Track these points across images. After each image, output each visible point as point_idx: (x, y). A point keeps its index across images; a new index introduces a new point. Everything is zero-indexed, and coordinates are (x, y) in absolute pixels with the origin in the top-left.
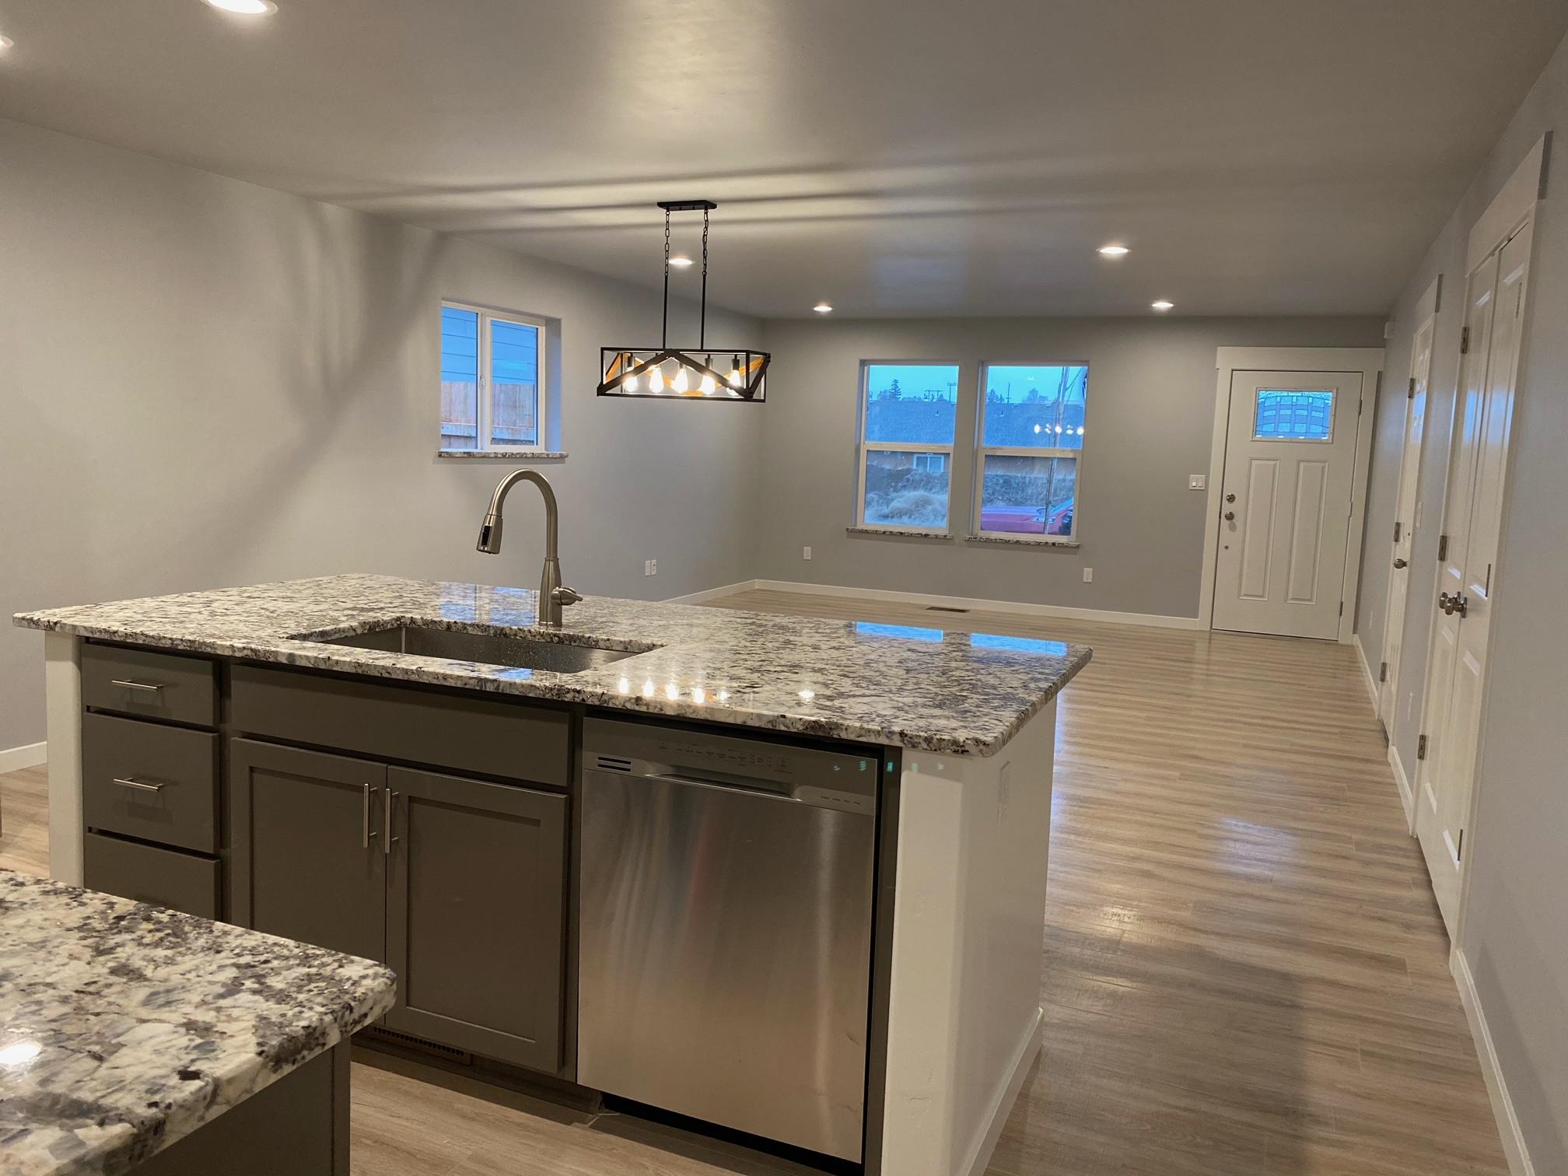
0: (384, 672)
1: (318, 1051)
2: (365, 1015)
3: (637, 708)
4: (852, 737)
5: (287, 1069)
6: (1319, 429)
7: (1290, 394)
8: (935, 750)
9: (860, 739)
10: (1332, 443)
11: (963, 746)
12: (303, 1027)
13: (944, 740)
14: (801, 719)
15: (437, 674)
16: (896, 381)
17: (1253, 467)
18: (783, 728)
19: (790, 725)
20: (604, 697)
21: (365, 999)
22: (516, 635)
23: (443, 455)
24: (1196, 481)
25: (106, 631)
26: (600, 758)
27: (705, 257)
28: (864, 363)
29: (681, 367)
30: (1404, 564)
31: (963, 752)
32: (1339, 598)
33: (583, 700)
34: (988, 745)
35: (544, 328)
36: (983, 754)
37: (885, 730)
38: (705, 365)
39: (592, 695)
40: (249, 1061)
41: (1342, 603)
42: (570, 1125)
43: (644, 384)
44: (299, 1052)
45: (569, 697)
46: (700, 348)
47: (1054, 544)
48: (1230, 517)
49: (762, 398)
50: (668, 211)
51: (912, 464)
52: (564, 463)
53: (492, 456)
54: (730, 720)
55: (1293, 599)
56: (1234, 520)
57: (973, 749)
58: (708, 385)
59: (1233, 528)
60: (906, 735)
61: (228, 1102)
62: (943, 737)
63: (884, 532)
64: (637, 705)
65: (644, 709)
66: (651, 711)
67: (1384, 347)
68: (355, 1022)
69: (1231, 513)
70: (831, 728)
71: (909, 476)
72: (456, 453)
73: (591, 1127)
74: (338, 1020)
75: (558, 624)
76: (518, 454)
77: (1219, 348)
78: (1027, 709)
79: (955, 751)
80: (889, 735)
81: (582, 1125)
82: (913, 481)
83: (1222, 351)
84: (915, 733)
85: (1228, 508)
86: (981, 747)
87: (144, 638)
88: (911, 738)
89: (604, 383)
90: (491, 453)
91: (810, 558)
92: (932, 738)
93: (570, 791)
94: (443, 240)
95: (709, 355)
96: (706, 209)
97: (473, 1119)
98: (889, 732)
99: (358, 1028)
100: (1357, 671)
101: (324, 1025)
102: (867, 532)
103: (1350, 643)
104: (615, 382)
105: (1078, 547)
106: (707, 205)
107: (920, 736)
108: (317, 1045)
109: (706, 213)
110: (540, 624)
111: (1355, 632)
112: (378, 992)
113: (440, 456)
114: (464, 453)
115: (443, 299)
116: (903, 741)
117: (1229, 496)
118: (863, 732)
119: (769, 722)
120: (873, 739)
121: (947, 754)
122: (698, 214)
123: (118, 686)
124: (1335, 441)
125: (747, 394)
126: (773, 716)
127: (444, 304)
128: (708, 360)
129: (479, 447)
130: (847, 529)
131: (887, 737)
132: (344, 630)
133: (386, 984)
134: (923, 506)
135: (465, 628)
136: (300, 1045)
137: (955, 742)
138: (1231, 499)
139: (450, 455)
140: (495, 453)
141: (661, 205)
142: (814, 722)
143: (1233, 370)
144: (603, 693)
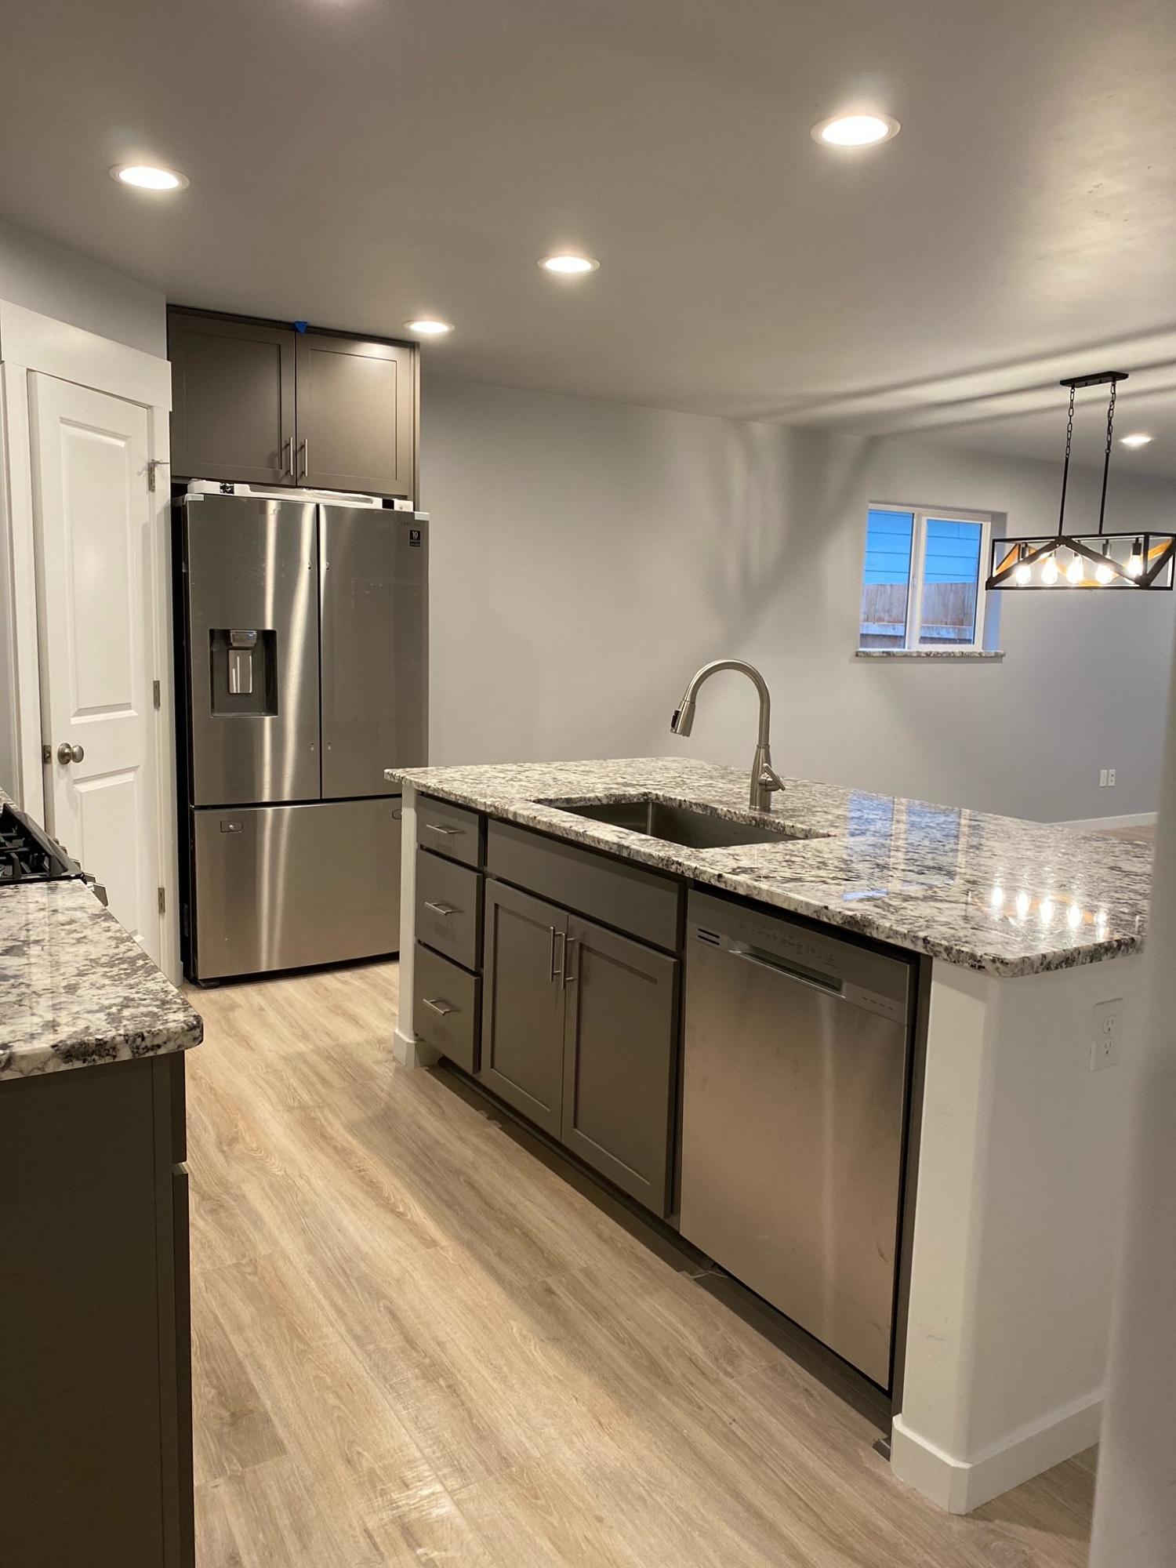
0: (564, 832)
1: (109, 1060)
2: (159, 1046)
3: (718, 885)
4: (882, 937)
5: (78, 1065)
8: (955, 962)
9: (890, 941)
11: (979, 961)
12: (96, 1039)
13: (963, 951)
14: (840, 912)
15: (594, 838)
18: (826, 920)
19: (831, 917)
20: (697, 872)
21: (158, 1034)
22: (725, 816)
23: (859, 654)
25: (425, 786)
26: (700, 930)
27: (1109, 433)
29: (1076, 555)
31: (980, 967)
33: (683, 872)
34: (1007, 964)
35: (990, 523)
36: (1000, 973)
37: (911, 933)
38: (1101, 553)
39: (689, 868)
40: (46, 1048)
42: (678, 1271)
43: (1035, 574)
44: (90, 1055)
45: (673, 868)
46: (1097, 533)
49: (1169, 586)
50: (1073, 388)
52: (1001, 662)
53: (914, 655)
54: (785, 906)
57: (989, 966)
58: (1104, 575)
60: (929, 943)
61: (21, 1071)
62: (963, 949)
64: (719, 881)
65: (722, 886)
66: (728, 889)
68: (147, 1049)
70: (864, 926)
72: (874, 653)
73: (696, 1280)
74: (129, 1042)
75: (766, 808)
76: (944, 653)
78: (1133, 939)
79: (972, 966)
80: (914, 939)
81: (688, 1275)
84: (937, 941)
86: (998, 964)
87: (442, 793)
88: (933, 945)
89: (994, 575)
90: (914, 652)
92: (952, 948)
93: (679, 955)
94: (873, 443)
95: (1107, 541)
96: (1114, 381)
97: (605, 1241)
98: (914, 937)
99: (151, 1054)
101: (115, 1042)
104: (1005, 575)
106: (1114, 376)
107: (941, 945)
108: (108, 1055)
109: (1114, 385)
110: (750, 808)
112: (173, 1032)
113: (857, 655)
114: (883, 652)
115: (872, 502)
116: (925, 948)
118: (891, 933)
119: (815, 912)
120: (899, 942)
121: (966, 968)
122: (1104, 389)
123: (429, 828)
125: (1145, 583)
126: (818, 906)
127: (872, 506)
128: (1105, 547)
129: (906, 646)
131: (912, 941)
132: (589, 799)
133: (183, 1028)
135: (691, 806)
136: (91, 1051)
137: (972, 956)
139: (867, 655)
140: (918, 652)
141: (1064, 383)
142: (851, 917)
144: (696, 868)
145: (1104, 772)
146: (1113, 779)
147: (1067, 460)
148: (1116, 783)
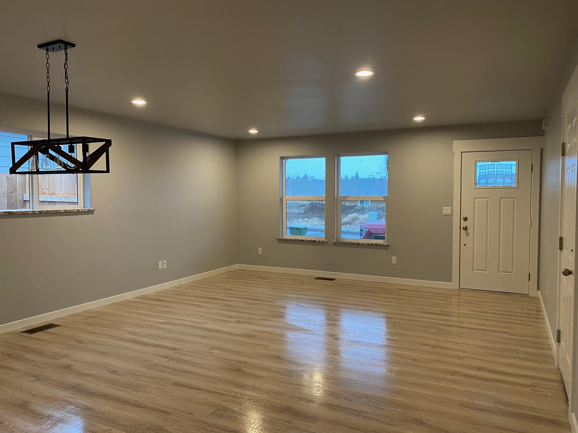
6: (510, 181)
7: (493, 163)
10: (518, 188)
16: (357, 173)
17: (476, 202)
24: (446, 210)
28: (282, 158)
30: (570, 273)
32: (528, 272)
41: (530, 274)
47: (376, 244)
48: (466, 229)
50: (48, 51)
51: (358, 203)
52: (93, 214)
55: (502, 272)
56: (468, 231)
59: (467, 234)
63: (295, 240)
67: (543, 136)
69: (466, 227)
71: (355, 208)
77: (454, 141)
82: (357, 210)
83: (455, 142)
85: (464, 224)
91: (261, 253)
96: (66, 47)
100: (541, 319)
102: (286, 240)
103: (536, 296)
105: (388, 246)
106: (65, 44)
111: (538, 289)
117: (464, 218)
124: (519, 187)
129: (31, 208)
130: (277, 239)
134: (355, 220)
138: (466, 219)
141: (40, 46)
143: (462, 152)
145: (160, 262)
146: (166, 265)
147: (48, 94)
148: (167, 267)
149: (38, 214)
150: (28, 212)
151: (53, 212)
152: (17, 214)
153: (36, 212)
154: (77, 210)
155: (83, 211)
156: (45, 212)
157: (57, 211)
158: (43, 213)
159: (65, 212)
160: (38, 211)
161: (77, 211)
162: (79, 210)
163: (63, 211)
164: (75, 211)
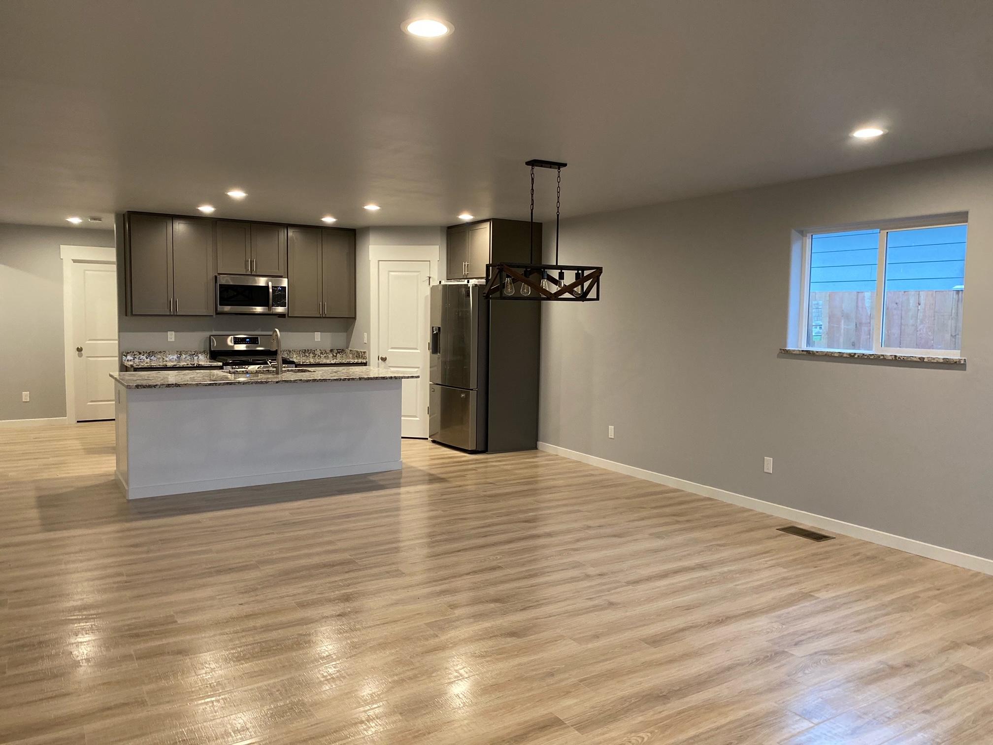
149: (846, 357)
150: (832, 353)
151: (872, 357)
152: (817, 355)
153: (845, 355)
154: (920, 358)
155: (933, 361)
156: (858, 356)
157: (879, 356)
158: (856, 358)
159: (894, 359)
160: (847, 354)
161: (919, 360)
162: (924, 358)
163: (890, 358)
164: (915, 359)
